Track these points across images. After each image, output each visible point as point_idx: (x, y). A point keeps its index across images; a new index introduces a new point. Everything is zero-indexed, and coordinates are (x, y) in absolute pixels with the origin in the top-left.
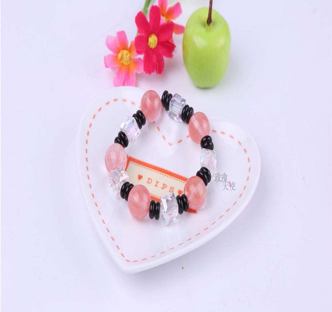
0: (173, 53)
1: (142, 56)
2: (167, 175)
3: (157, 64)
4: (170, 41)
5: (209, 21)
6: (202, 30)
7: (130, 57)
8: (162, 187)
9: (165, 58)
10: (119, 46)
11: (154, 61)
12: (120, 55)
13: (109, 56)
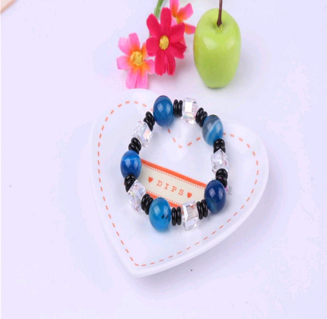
0: (185, 54)
1: (153, 58)
2: (177, 177)
3: (168, 65)
4: (181, 42)
5: (219, 23)
6: (213, 32)
7: (142, 58)
8: (172, 190)
9: (176, 59)
10: (131, 48)
11: (165, 62)
12: (132, 57)
13: (122, 58)
